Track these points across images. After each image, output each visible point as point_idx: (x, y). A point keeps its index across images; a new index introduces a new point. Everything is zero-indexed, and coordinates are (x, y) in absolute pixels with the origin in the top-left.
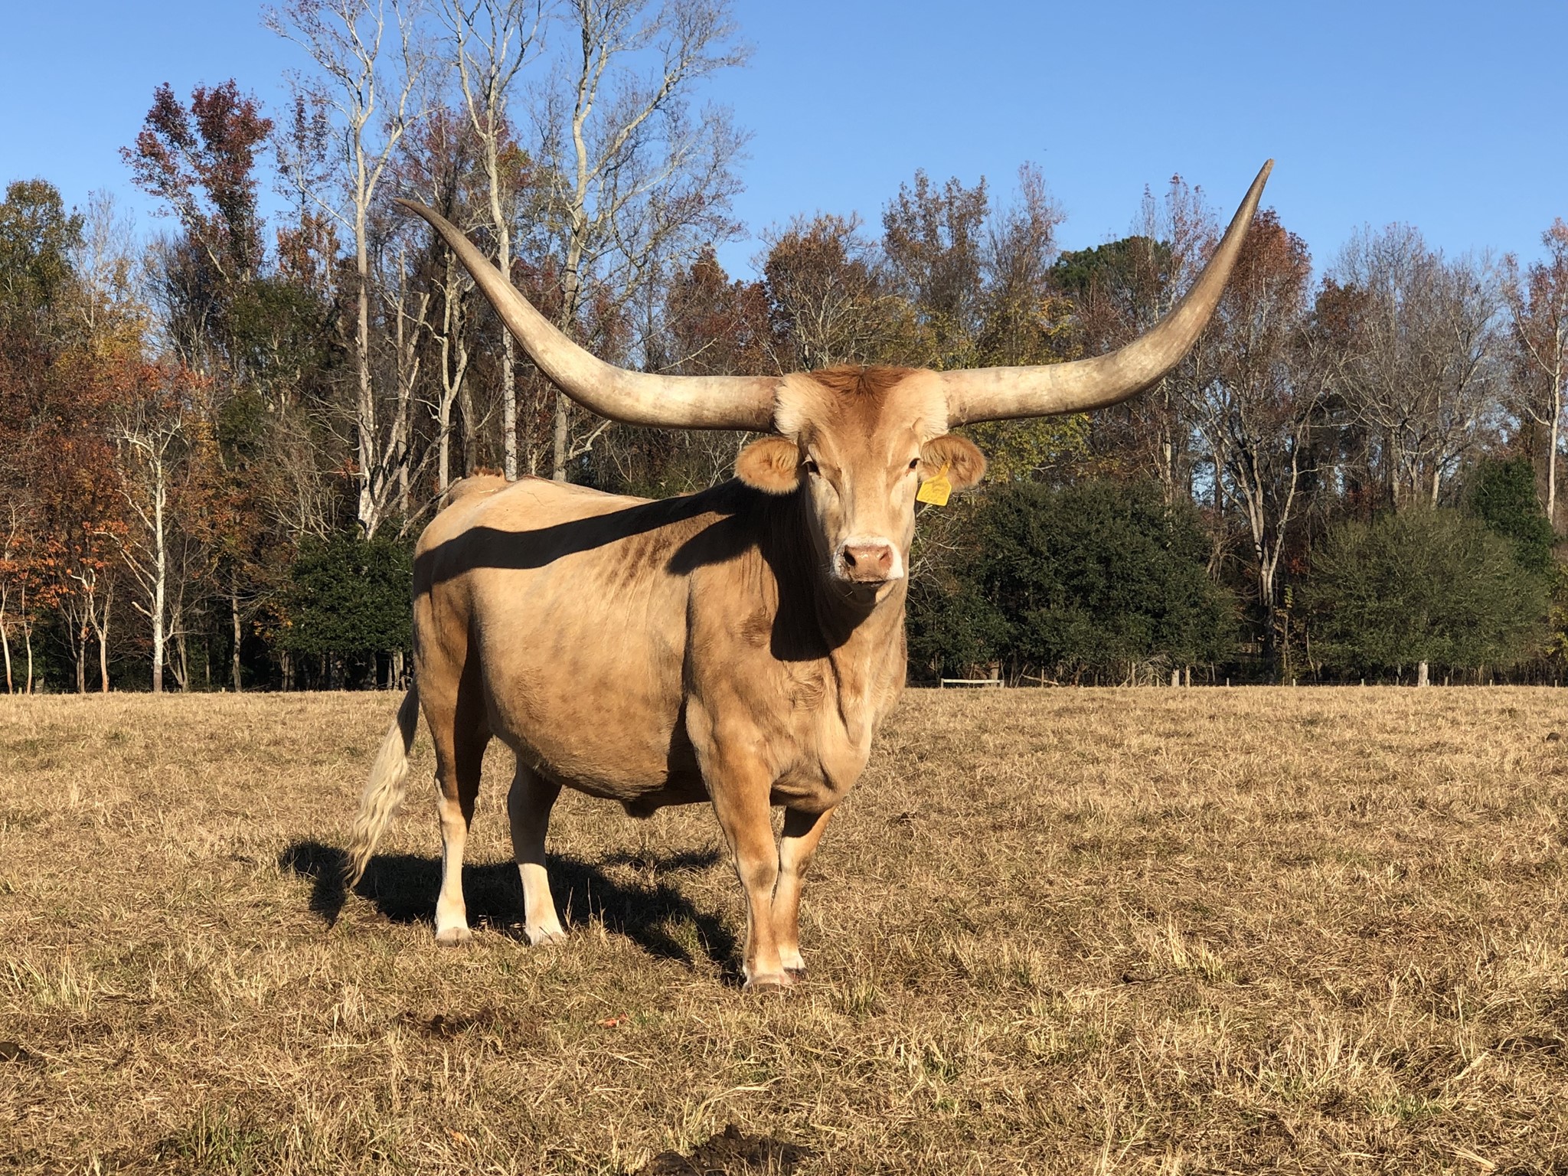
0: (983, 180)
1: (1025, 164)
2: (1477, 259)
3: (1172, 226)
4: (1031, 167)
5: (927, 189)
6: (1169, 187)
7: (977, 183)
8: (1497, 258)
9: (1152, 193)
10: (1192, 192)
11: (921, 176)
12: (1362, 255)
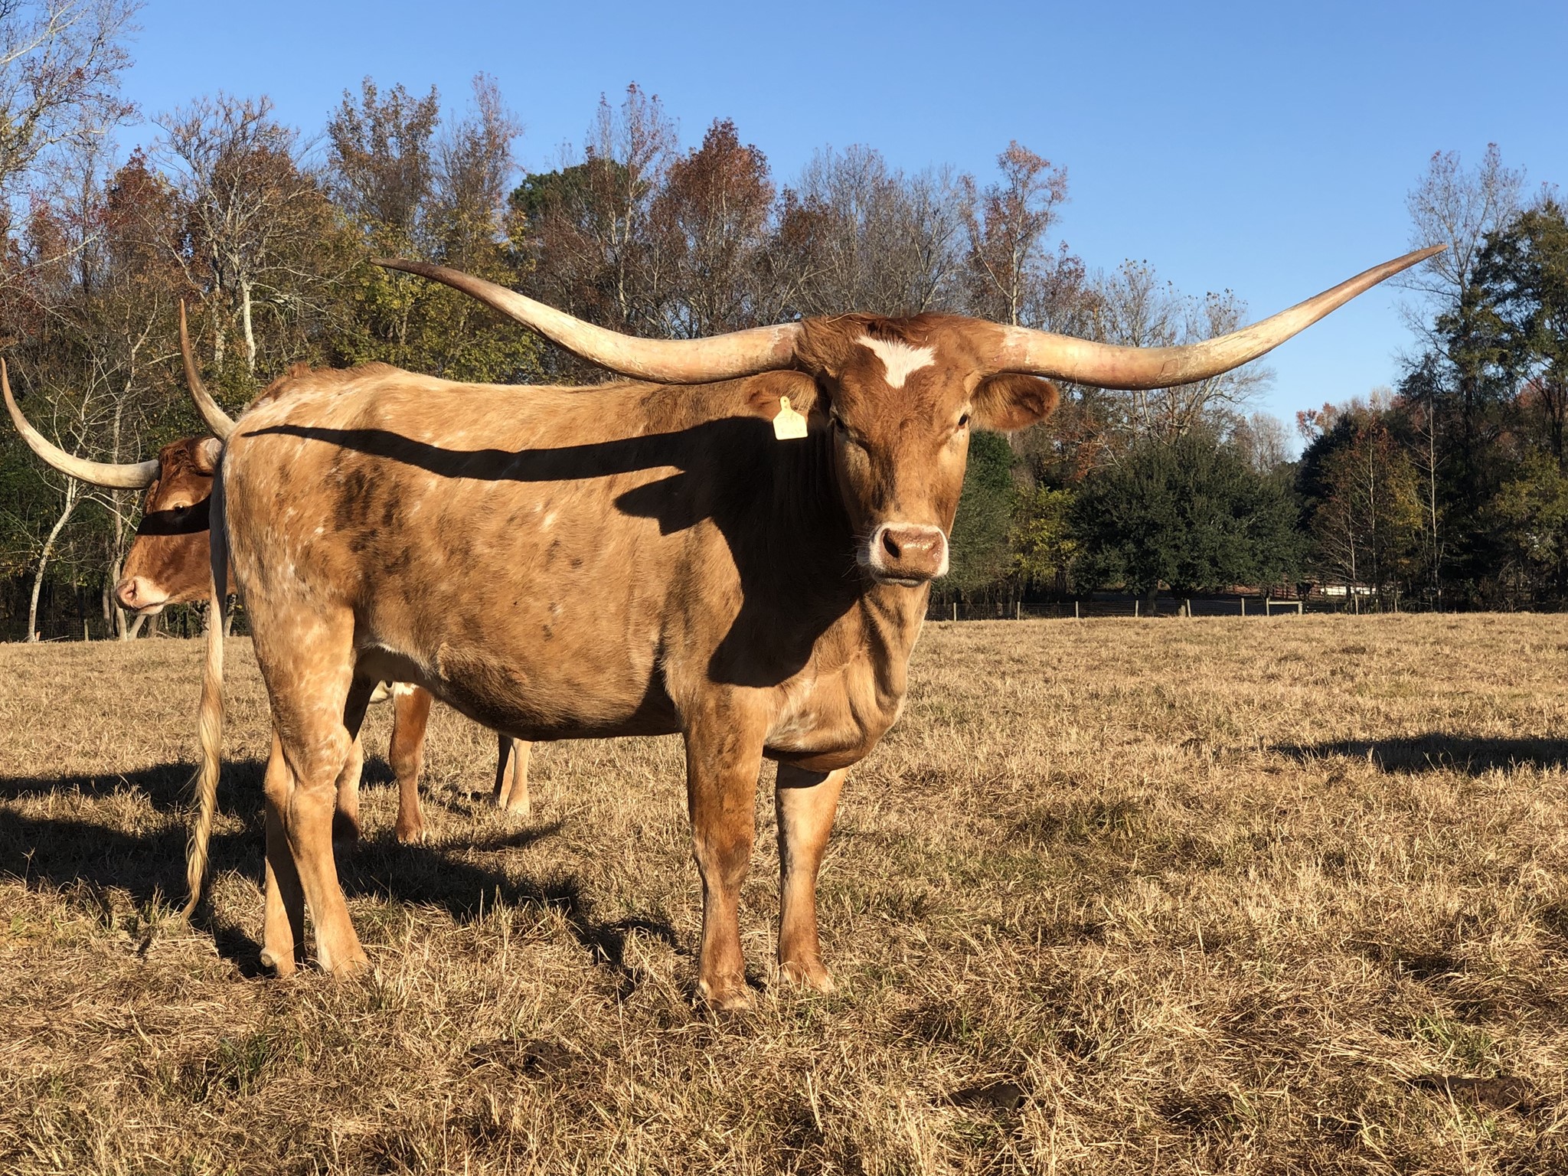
0: (434, 89)
1: (479, 75)
2: (935, 176)
3: (630, 137)
4: (485, 78)
5: (375, 98)
6: (625, 96)
7: (428, 92)
8: (955, 175)
9: (608, 102)
10: (649, 100)
11: (368, 84)
12: (824, 177)
